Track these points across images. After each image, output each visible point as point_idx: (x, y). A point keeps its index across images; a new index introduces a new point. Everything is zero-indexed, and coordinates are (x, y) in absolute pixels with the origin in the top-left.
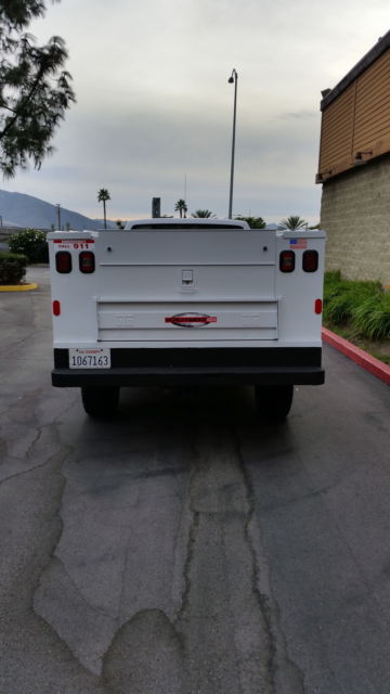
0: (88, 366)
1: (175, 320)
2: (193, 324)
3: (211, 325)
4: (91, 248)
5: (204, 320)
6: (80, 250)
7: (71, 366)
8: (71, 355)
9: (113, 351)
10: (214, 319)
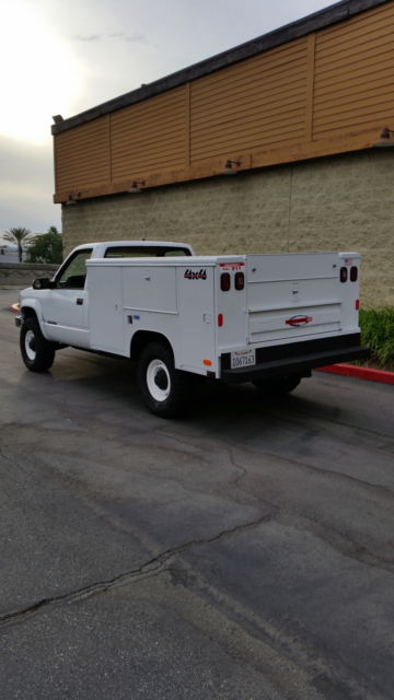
0: (242, 365)
1: (290, 322)
2: (301, 323)
3: (310, 323)
4: (242, 269)
5: (305, 320)
6: (236, 271)
7: (232, 367)
8: (232, 357)
9: (257, 350)
10: (311, 319)
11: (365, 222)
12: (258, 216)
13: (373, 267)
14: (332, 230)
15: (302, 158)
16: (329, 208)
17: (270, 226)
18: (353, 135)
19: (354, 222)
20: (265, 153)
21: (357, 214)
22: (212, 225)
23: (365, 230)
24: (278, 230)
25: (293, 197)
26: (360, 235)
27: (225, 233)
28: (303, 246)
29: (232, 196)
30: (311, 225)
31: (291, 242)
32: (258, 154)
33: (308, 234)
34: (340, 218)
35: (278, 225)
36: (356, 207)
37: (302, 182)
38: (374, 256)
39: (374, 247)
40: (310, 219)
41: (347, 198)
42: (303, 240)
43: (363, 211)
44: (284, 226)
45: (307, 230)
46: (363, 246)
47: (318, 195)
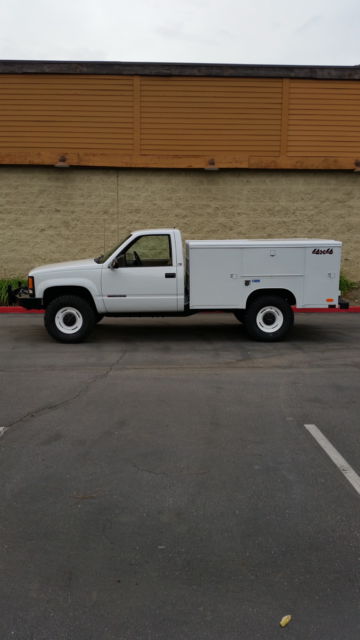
11: (186, 216)
12: (83, 204)
14: (159, 220)
15: (133, 166)
16: (155, 204)
17: (98, 213)
19: (176, 216)
20: (94, 155)
21: (178, 211)
22: (23, 208)
23: (185, 221)
24: (106, 217)
25: (121, 193)
26: (181, 224)
27: (41, 216)
29: (49, 184)
30: (139, 215)
31: (121, 226)
32: (86, 155)
33: (137, 222)
34: (165, 212)
35: (106, 212)
36: (178, 206)
37: (127, 183)
39: (193, 233)
40: (137, 211)
41: (169, 199)
42: (133, 226)
43: (184, 209)
44: (113, 214)
45: (136, 219)
46: (184, 232)
47: (145, 194)
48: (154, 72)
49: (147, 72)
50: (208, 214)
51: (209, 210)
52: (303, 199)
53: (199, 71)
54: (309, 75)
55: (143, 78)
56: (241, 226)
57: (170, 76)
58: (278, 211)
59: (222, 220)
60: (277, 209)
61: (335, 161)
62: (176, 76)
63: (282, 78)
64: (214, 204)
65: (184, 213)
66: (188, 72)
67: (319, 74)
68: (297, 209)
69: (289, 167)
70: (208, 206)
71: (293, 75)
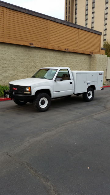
11: (22, 62)
13: (25, 73)
14: (13, 63)
15: (4, 42)
16: (11, 57)
18: (20, 40)
19: (19, 62)
21: (19, 60)
26: (21, 65)
28: (4, 67)
30: (6, 61)
33: (6, 64)
34: (15, 60)
36: (19, 58)
38: (25, 70)
39: (24, 68)
40: (5, 59)
41: (16, 56)
42: (4, 65)
43: (21, 60)
45: (5, 62)
46: (22, 68)
47: (8, 53)
48: (11, 8)
49: (8, 7)
50: (29, 62)
51: (29, 61)
52: (53, 59)
53: (26, 11)
54: (54, 20)
55: (7, 9)
56: (38, 66)
57: (16, 10)
58: (48, 62)
59: (33, 64)
60: (47, 61)
61: (61, 48)
62: (18, 11)
63: (48, 20)
64: (30, 58)
65: (22, 61)
66: (22, 11)
67: (57, 21)
68: (52, 62)
69: (50, 48)
70: (29, 59)
71: (51, 19)
